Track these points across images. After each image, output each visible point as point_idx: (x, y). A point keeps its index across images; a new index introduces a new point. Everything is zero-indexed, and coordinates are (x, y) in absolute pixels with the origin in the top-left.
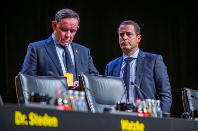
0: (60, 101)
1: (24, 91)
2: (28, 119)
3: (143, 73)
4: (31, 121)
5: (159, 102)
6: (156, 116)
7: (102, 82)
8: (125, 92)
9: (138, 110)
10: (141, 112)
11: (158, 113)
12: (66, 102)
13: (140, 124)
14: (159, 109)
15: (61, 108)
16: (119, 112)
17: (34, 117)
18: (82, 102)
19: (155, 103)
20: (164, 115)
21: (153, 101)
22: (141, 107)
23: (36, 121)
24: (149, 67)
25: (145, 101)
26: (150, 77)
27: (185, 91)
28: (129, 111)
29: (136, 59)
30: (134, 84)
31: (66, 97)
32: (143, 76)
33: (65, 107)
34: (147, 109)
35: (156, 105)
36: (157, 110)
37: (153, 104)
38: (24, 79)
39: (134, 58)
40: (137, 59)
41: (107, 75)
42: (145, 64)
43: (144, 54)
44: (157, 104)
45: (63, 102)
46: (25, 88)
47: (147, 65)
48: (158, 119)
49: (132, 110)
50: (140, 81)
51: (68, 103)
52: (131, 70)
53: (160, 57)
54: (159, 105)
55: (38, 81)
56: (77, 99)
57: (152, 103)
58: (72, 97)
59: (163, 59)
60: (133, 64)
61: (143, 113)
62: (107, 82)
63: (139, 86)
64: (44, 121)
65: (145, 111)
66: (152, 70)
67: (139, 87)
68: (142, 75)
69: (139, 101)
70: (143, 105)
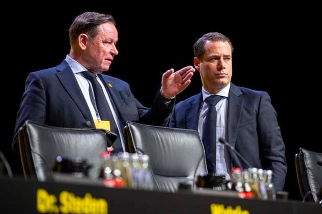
0: (108, 171)
1: (34, 152)
2: (58, 203)
3: (239, 123)
4: (63, 205)
5: (269, 172)
6: (265, 197)
7: (163, 138)
8: (203, 155)
9: (236, 188)
10: (241, 190)
11: (269, 192)
12: (117, 172)
13: (242, 211)
14: (271, 186)
15: (110, 184)
16: (202, 191)
17: (68, 200)
18: (145, 173)
19: (263, 175)
20: (278, 196)
21: (261, 171)
22: (241, 182)
23: (72, 205)
24: (249, 112)
25: (248, 171)
26: (251, 129)
27: (299, 154)
28: (219, 188)
29: (226, 98)
30: (225, 141)
31: (118, 165)
32: (240, 127)
33: (117, 182)
34: (251, 184)
35: (265, 178)
36: (267, 187)
37: (261, 178)
38: (34, 132)
39: (222, 97)
40: (228, 98)
41: (175, 126)
42: (242, 107)
43: (238, 90)
44: (267, 176)
45: (112, 173)
46: (36, 149)
47: (246, 109)
48: (269, 202)
49: (224, 187)
50: (236, 137)
51: (121, 176)
52: (218, 117)
53: (266, 95)
54: (270, 178)
55: (56, 137)
56: (135, 169)
57: (258, 175)
58: (126, 165)
59: (270, 99)
60: (221, 108)
61: (245, 192)
62: (173, 138)
63: (232, 146)
64: (84, 206)
65: (248, 189)
66: (255, 118)
67: (233, 148)
68: (238, 126)
69: (237, 172)
70: (244, 179)
